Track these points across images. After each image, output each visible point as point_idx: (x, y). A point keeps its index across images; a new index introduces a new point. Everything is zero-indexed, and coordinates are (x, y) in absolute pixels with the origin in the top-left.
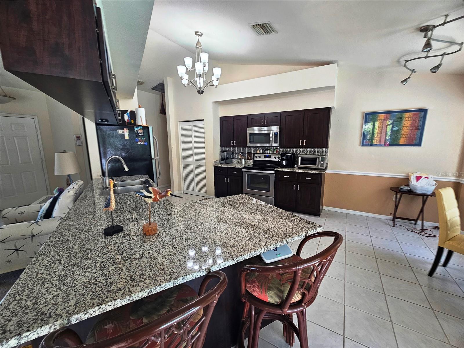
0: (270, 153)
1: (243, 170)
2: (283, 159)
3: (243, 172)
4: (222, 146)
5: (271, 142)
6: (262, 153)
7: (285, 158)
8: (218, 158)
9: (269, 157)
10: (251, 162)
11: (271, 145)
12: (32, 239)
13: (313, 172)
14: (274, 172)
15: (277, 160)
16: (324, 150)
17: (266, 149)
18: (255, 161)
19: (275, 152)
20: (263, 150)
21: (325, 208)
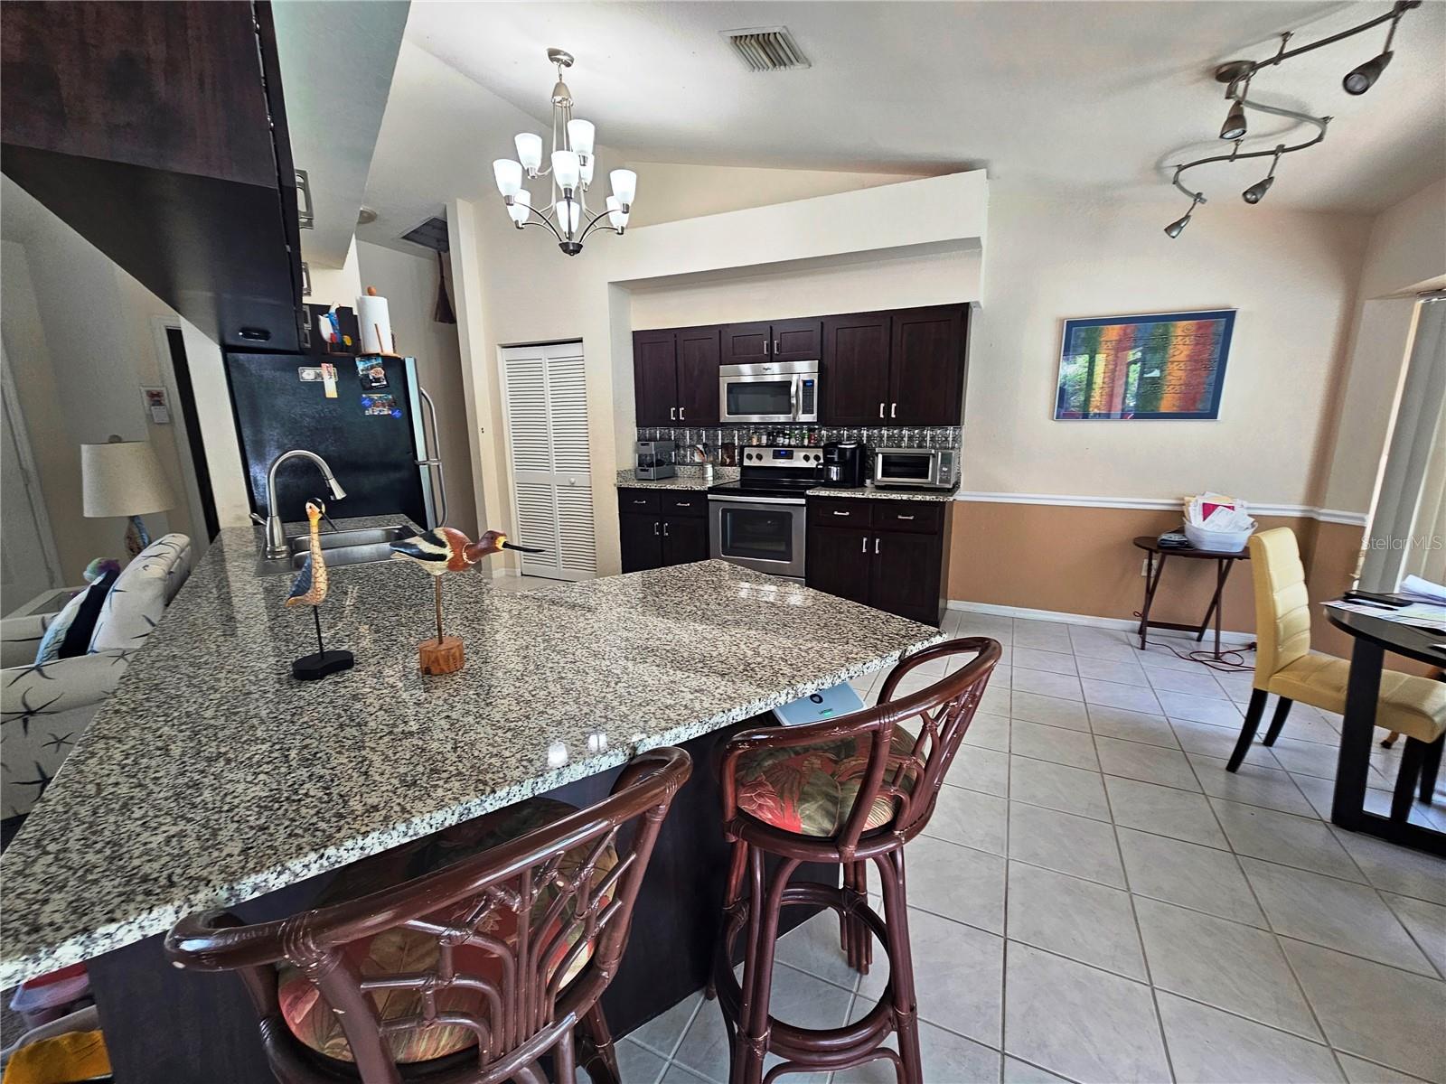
0: (789, 446)
1: (710, 496)
2: (829, 462)
3: (710, 503)
4: (641, 423)
5: (793, 410)
6: (767, 446)
7: (836, 460)
8: (630, 461)
9: (789, 456)
10: (733, 474)
11: (794, 418)
12: (25, 722)
13: (919, 497)
14: (803, 501)
15: (812, 464)
16: (950, 431)
17: (778, 433)
18: (745, 470)
19: (806, 442)
20: (769, 435)
21: (952, 604)
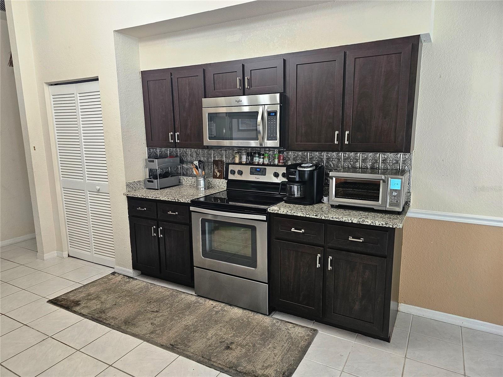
0: (263, 164)
1: (192, 208)
2: (292, 181)
3: (192, 213)
4: (150, 143)
5: (260, 137)
6: (246, 164)
7: (297, 180)
8: (142, 174)
9: (263, 173)
10: (221, 185)
11: (261, 144)
13: (369, 221)
14: (264, 218)
15: (280, 180)
17: (255, 153)
18: (231, 183)
19: (276, 162)
20: (248, 155)
21: (403, 307)
